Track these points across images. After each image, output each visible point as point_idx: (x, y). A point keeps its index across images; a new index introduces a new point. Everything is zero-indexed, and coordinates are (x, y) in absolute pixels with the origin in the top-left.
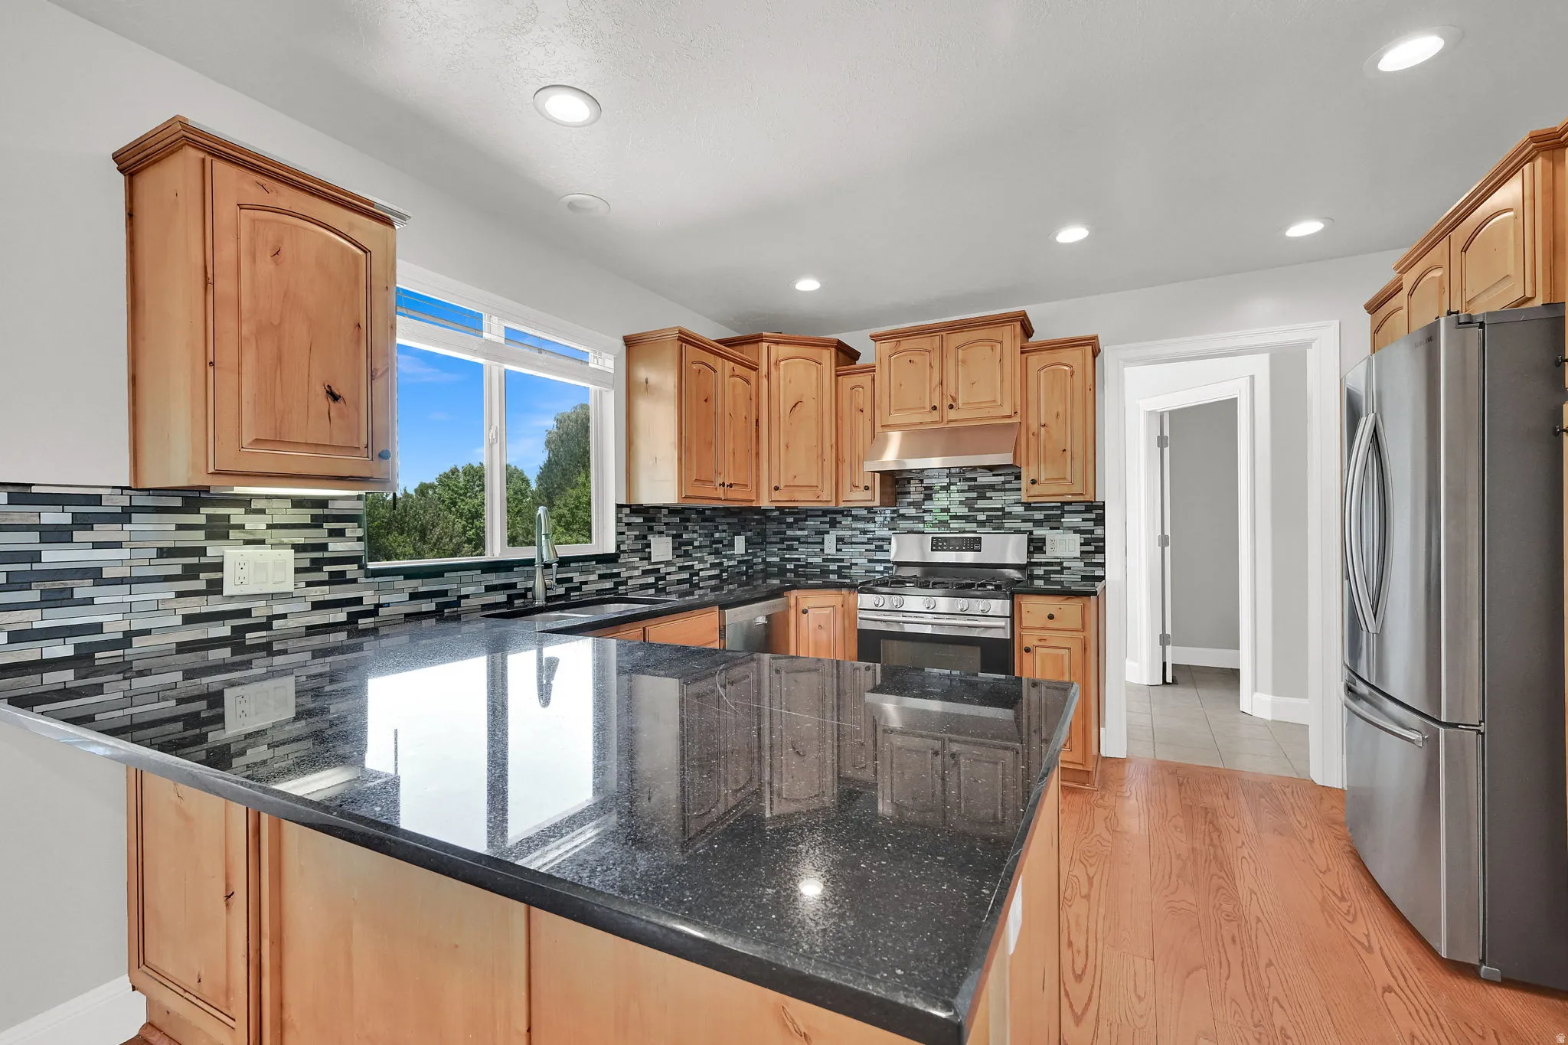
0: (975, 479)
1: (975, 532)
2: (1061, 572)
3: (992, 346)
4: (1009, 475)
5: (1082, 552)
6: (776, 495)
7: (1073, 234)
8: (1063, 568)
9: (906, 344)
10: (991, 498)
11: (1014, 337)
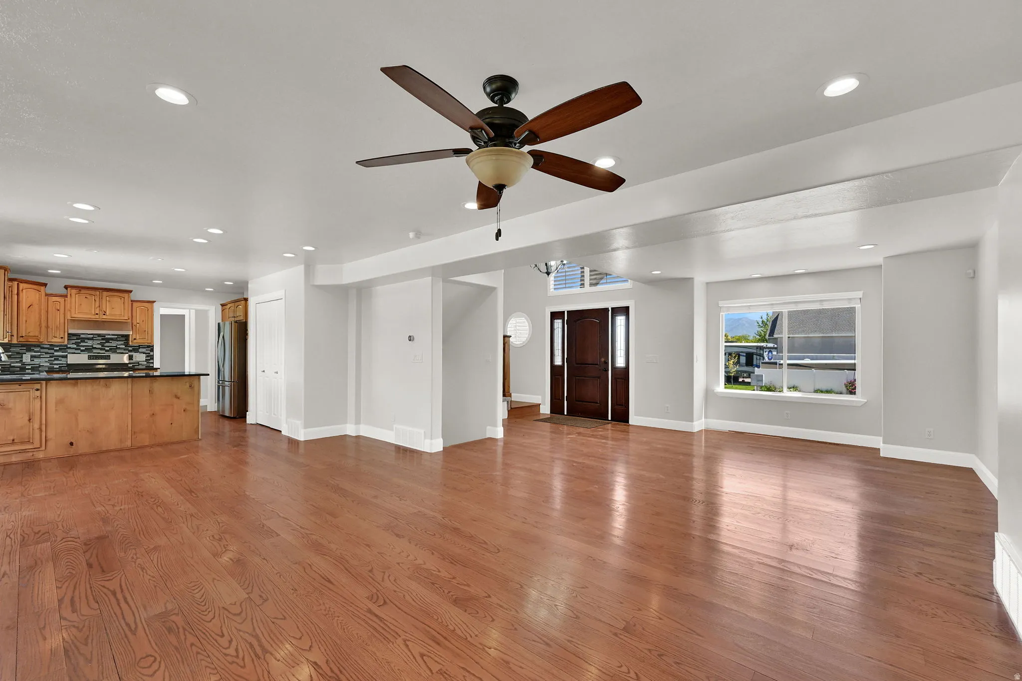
0: (104, 336)
1: (104, 353)
2: (138, 365)
3: (121, 299)
5: (146, 359)
6: (21, 339)
8: (140, 363)
9: (83, 291)
10: (111, 343)
11: (129, 297)
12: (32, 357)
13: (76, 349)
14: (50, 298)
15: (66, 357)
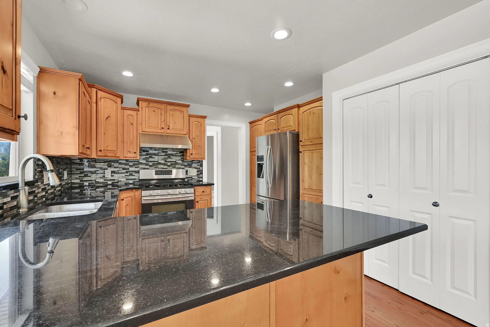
0: (167, 152)
1: (167, 169)
2: (191, 180)
3: (181, 113)
4: (177, 151)
5: (197, 174)
6: (100, 154)
7: (215, 90)
8: (192, 179)
9: (152, 104)
10: (172, 158)
11: (187, 111)
12: (112, 172)
13: (146, 165)
14: (125, 111)
15: (138, 172)
